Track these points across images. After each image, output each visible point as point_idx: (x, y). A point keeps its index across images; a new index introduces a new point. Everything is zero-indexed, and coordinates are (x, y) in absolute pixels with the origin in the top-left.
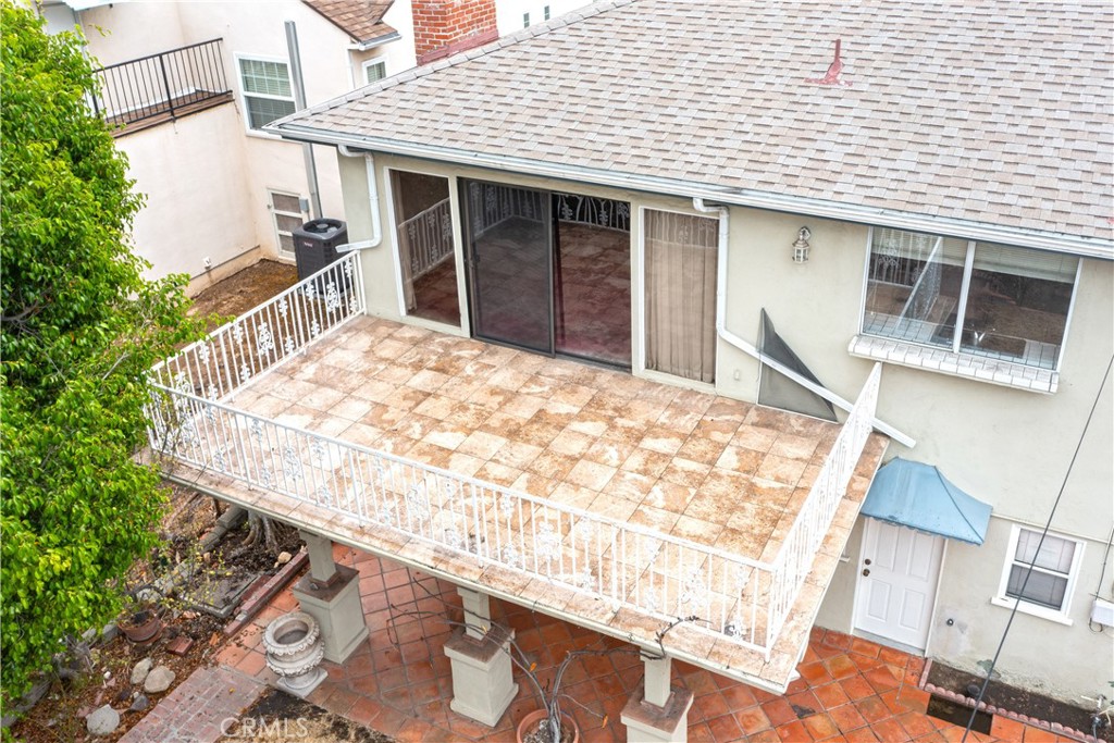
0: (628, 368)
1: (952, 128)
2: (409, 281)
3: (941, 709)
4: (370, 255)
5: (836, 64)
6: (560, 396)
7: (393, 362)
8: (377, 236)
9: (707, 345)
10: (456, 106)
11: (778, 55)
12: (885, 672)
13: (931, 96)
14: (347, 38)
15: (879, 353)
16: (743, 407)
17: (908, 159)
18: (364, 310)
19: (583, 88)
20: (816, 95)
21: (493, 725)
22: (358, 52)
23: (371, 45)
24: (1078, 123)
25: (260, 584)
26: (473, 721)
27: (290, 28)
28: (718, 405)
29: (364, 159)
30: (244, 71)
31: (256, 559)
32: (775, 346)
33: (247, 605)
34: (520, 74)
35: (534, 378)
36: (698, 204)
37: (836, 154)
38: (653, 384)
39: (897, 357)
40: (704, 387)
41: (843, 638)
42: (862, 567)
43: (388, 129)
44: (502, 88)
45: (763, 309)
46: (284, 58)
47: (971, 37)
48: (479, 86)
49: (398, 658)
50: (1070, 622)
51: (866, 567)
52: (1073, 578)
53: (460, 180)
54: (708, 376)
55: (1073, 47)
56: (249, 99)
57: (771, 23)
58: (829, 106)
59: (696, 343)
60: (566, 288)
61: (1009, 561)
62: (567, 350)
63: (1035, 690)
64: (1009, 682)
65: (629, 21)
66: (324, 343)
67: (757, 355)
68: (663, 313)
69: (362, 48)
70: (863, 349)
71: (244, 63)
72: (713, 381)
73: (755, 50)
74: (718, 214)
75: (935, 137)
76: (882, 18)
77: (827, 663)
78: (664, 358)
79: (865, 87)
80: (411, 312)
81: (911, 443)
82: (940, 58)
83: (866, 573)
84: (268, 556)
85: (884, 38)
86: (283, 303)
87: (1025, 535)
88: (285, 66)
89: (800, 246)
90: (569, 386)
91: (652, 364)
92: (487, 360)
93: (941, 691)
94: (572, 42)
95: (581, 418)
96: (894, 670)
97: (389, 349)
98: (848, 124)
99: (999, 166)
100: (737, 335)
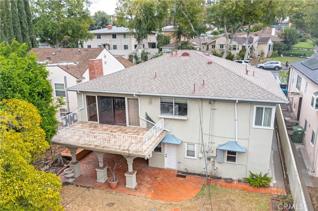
0: (126, 125)
1: (171, 84)
2: (89, 117)
3: (178, 176)
4: (82, 111)
5: (156, 76)
6: (115, 129)
7: (86, 127)
8: (83, 107)
9: (138, 120)
10: (97, 85)
11: (147, 75)
12: (170, 172)
13: (169, 80)
14: (76, 79)
15: (163, 117)
16: (144, 129)
17: (164, 87)
18: (80, 120)
19: (117, 81)
20: (152, 80)
21: (104, 183)
22: (78, 81)
23: (80, 80)
24: (188, 82)
25: (61, 169)
26: (101, 183)
27: (65, 77)
28: (140, 129)
29: (81, 94)
30: (55, 86)
31: (60, 166)
32: (148, 118)
33: (59, 171)
34: (107, 80)
35: (110, 127)
36: (134, 95)
37: (154, 88)
38: (130, 127)
39: (165, 117)
40: (138, 127)
41: (164, 169)
42: (165, 155)
43: (86, 88)
44: (104, 82)
45: (146, 112)
46: (64, 83)
47: (175, 72)
48: (101, 82)
49: (87, 177)
50: (196, 158)
51: (166, 155)
52: (195, 151)
53: (98, 96)
54: (139, 125)
55: (189, 73)
56: (56, 91)
57: (147, 71)
58: (154, 82)
59: (136, 120)
60: (116, 117)
61: (186, 150)
62: (116, 124)
63: (194, 172)
64: (189, 172)
65: (125, 72)
66: (74, 125)
67: (145, 120)
68: (131, 116)
69: (79, 80)
70: (161, 116)
71: (55, 84)
72: (139, 126)
73: (144, 75)
74: (138, 97)
75: (169, 85)
76: (163, 70)
77: (161, 172)
78: (132, 123)
79: (159, 79)
80: (89, 120)
81: (169, 131)
82: (171, 75)
83: (166, 156)
84: (62, 165)
85: (163, 73)
86: (68, 117)
87: (188, 145)
88: (64, 84)
89: (150, 101)
90: (116, 128)
91: (130, 124)
92: (102, 126)
93: (179, 173)
94: (116, 75)
95: (118, 131)
96: (171, 172)
97: (85, 125)
98: (156, 84)
99: (176, 88)
100: (142, 117)
